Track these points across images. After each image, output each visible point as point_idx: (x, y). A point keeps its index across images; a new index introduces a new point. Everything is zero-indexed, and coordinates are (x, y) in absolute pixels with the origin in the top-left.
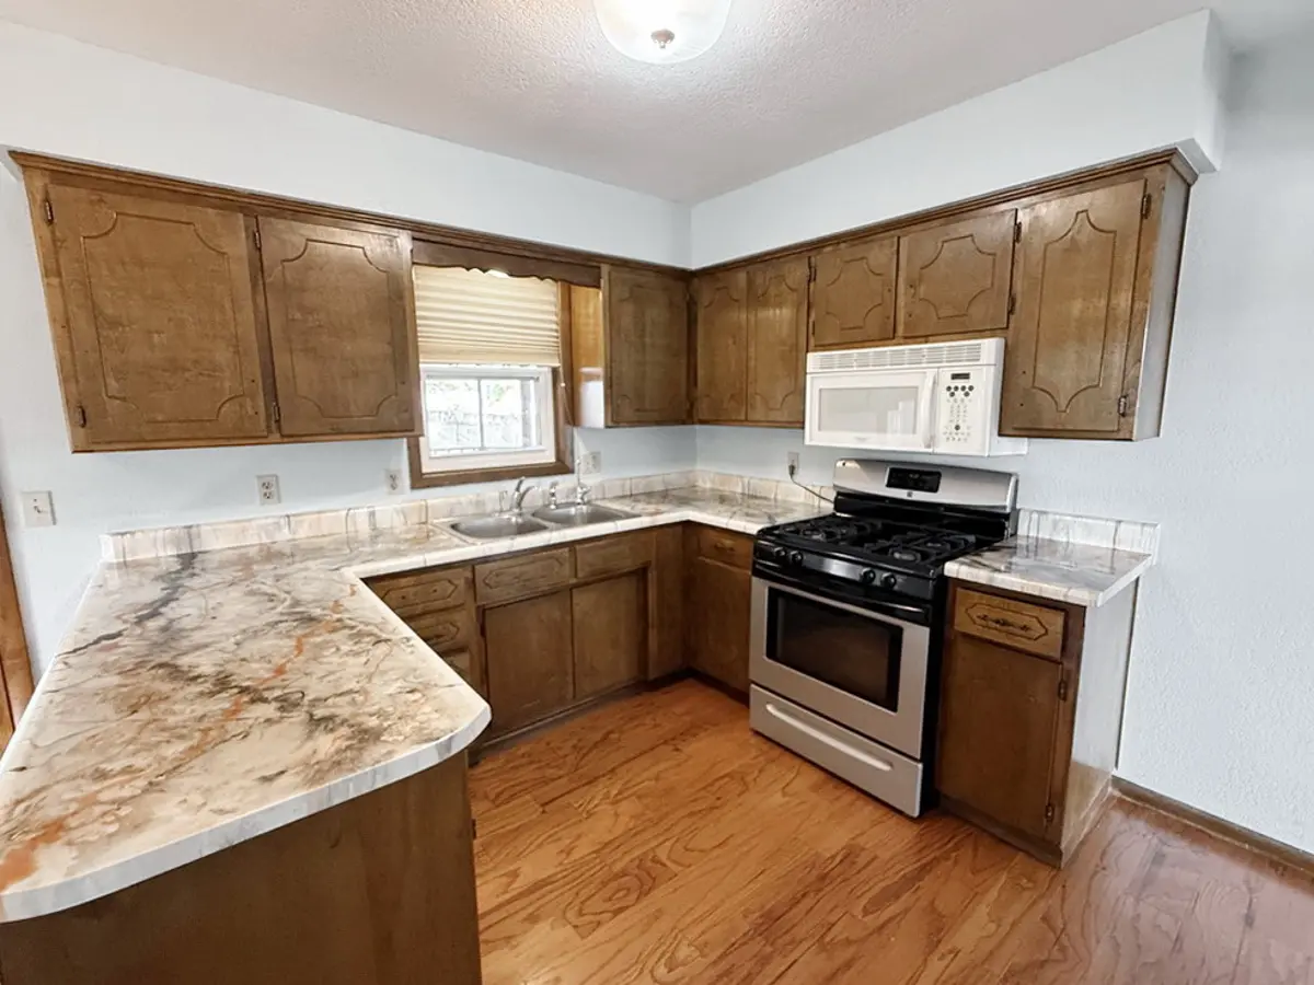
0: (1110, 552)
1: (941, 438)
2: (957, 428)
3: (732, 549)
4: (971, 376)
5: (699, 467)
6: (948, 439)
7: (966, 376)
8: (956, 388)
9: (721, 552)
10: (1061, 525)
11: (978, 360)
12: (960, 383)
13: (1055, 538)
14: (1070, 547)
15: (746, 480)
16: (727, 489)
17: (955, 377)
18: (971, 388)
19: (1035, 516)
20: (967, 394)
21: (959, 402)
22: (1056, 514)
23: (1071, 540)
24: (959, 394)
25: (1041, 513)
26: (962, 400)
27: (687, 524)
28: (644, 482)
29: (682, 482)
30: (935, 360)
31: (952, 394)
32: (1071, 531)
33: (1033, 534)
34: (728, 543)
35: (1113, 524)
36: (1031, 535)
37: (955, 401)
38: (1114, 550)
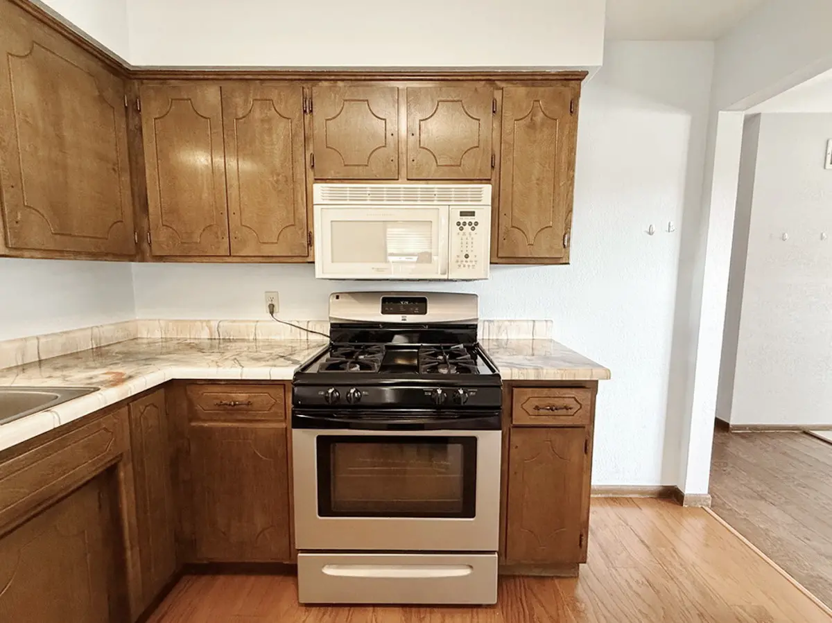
0: (531, 341)
1: (453, 264)
2: (467, 256)
3: (249, 404)
4: (476, 214)
5: (139, 315)
6: (460, 266)
7: (472, 214)
8: (465, 224)
9: (232, 409)
10: (503, 328)
11: (480, 201)
12: (468, 219)
13: (500, 338)
14: (509, 341)
15: (214, 324)
16: (188, 336)
17: (462, 214)
18: (476, 224)
19: (486, 323)
20: (473, 229)
21: (467, 235)
22: (498, 321)
23: (509, 338)
24: (467, 228)
25: (490, 321)
26: (470, 234)
27: (171, 386)
28: (61, 340)
29: (120, 335)
30: (445, 198)
31: (461, 229)
32: (509, 331)
33: (486, 337)
34: (241, 396)
35: (531, 323)
36: (485, 338)
37: (464, 234)
38: (533, 339)
